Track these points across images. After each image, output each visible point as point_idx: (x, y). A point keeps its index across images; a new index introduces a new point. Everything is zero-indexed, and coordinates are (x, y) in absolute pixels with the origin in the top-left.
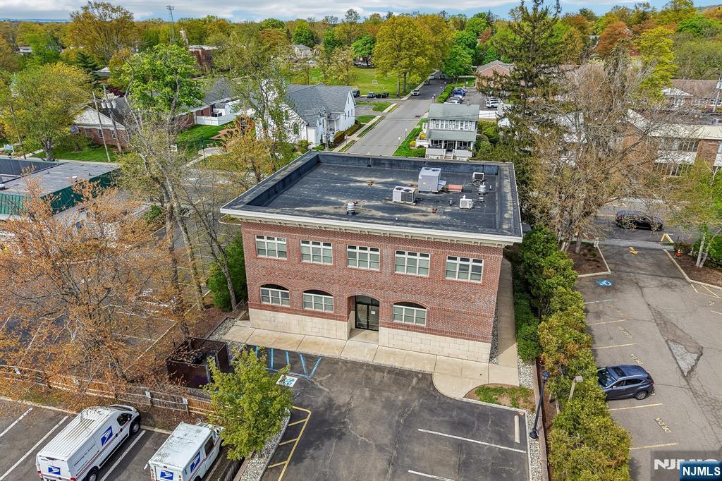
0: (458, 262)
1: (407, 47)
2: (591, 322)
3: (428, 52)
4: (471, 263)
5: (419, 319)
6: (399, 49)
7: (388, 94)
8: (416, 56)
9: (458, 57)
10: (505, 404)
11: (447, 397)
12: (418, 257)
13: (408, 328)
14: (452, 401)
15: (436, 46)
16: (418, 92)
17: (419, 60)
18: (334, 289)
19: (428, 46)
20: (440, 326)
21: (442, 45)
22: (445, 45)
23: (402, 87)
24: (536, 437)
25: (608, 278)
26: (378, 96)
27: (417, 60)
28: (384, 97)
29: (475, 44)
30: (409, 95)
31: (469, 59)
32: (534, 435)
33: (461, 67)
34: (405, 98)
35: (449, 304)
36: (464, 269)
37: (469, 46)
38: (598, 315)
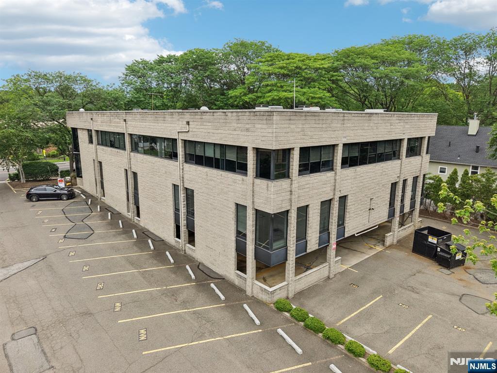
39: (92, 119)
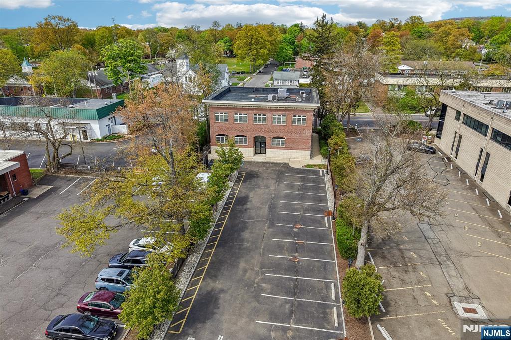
0: (297, 117)
1: (255, 43)
2: (351, 150)
3: (267, 47)
4: (302, 117)
5: (283, 144)
6: (250, 44)
7: (244, 72)
8: (260, 49)
9: (284, 50)
10: (317, 168)
11: (295, 168)
12: (282, 117)
13: (278, 148)
14: (297, 168)
15: (272, 44)
16: (262, 71)
17: (262, 51)
18: (248, 134)
19: (267, 43)
20: (291, 145)
21: (275, 43)
22: (276, 43)
23: (252, 68)
24: (328, 174)
25: (360, 138)
26: (238, 73)
27: (261, 51)
28: (242, 73)
29: (294, 42)
30: (257, 73)
31: (291, 52)
32: (327, 174)
33: (286, 56)
34: (254, 74)
35: (294, 136)
36: (299, 120)
37: (291, 43)
38: (354, 149)
39: (463, 105)
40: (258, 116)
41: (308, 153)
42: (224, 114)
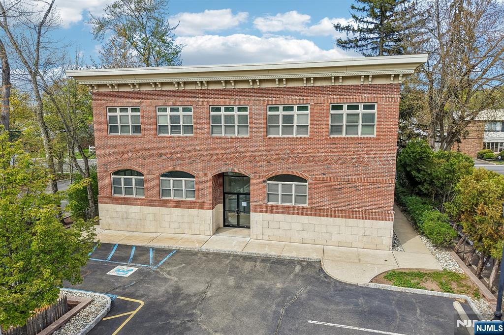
4: (361, 111)
5: (300, 197)
10: (432, 289)
11: (346, 284)
13: (285, 210)
14: (354, 287)
18: (196, 168)
35: (336, 172)
40: (223, 113)
41: (385, 228)
42: (130, 113)
